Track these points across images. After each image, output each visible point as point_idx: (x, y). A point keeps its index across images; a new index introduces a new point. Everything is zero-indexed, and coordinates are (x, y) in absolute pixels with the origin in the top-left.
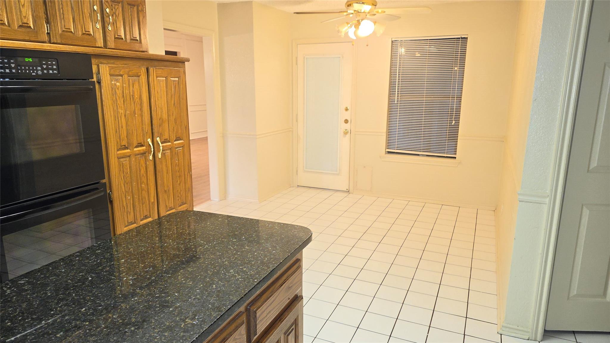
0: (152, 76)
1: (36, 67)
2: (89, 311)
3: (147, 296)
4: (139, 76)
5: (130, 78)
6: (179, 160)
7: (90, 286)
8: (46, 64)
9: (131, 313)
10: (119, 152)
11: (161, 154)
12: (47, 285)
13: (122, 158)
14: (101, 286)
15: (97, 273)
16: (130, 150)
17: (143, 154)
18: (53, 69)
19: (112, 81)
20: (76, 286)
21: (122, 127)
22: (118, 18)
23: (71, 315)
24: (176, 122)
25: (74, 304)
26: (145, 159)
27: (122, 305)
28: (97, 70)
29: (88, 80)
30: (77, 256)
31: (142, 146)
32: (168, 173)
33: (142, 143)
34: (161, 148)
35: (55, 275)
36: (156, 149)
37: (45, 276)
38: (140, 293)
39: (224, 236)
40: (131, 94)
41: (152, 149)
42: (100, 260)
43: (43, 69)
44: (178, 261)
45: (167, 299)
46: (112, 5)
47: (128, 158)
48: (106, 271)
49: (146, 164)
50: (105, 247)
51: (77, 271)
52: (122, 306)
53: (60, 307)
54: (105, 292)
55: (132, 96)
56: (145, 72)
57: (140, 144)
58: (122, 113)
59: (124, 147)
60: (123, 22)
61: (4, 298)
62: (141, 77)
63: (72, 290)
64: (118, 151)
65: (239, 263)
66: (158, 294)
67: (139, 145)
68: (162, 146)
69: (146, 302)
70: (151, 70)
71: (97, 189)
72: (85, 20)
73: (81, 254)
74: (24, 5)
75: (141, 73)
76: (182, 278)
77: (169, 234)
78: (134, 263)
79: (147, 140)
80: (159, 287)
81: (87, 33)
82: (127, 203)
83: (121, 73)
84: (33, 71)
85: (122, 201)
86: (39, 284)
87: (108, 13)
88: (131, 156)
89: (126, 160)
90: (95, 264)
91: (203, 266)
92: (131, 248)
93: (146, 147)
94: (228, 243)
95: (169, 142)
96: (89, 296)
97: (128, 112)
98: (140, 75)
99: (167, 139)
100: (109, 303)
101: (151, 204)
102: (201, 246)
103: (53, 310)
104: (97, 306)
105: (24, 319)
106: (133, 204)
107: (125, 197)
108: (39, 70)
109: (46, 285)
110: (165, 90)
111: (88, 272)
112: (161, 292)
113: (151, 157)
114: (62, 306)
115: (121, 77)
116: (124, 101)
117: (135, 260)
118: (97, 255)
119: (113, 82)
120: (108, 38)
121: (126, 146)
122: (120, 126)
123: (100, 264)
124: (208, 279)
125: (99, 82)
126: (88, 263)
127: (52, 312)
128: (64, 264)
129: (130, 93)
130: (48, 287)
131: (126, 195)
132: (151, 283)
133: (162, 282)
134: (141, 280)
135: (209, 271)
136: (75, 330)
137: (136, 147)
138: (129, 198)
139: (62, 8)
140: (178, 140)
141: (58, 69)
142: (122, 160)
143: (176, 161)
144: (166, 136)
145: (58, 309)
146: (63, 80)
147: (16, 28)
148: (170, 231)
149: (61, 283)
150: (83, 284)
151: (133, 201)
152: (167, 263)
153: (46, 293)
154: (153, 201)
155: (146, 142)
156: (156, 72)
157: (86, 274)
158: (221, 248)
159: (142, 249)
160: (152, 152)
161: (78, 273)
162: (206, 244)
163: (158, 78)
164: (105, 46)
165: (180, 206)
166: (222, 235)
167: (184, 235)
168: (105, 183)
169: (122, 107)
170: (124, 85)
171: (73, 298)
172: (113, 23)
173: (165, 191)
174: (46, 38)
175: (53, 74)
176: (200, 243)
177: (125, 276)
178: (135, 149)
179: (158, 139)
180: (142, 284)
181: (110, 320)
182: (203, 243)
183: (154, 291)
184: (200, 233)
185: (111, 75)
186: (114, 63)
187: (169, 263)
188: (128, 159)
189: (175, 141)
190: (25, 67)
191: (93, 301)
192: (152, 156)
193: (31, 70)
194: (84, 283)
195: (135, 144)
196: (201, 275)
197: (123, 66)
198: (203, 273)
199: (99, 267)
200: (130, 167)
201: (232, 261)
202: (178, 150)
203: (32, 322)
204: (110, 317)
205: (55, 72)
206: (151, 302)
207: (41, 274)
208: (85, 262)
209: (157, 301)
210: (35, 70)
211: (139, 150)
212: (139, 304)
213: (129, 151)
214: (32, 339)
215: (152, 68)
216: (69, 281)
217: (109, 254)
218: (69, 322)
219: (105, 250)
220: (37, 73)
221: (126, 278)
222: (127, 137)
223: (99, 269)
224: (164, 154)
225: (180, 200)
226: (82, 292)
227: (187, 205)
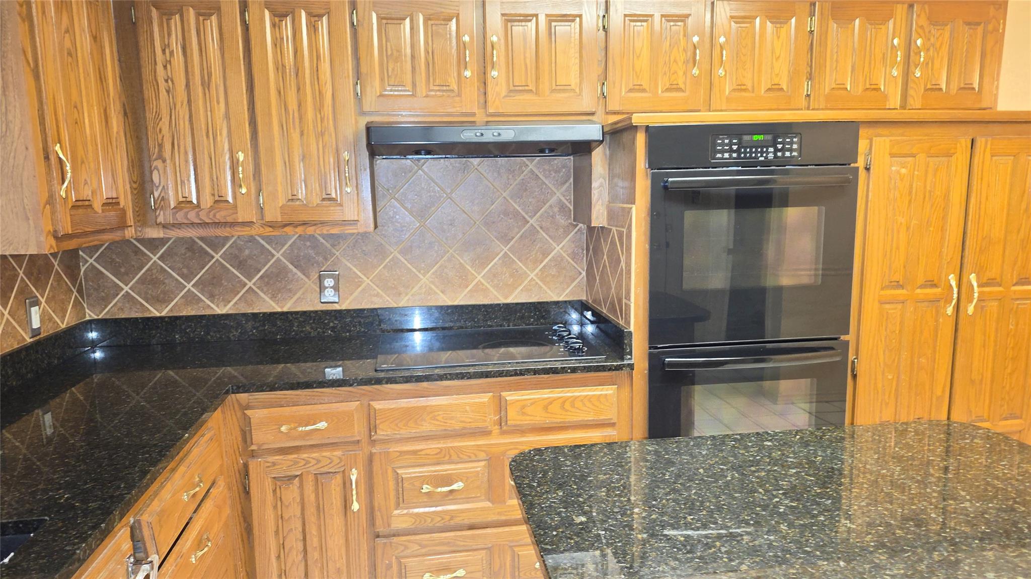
0: (982, 155)
1: (767, 147)
2: (696, 523)
3: (790, 543)
4: (949, 155)
5: (931, 159)
6: (1017, 325)
7: (722, 489)
8: (783, 143)
9: (749, 554)
10: (883, 293)
11: (975, 307)
12: (673, 463)
13: (889, 303)
14: (737, 495)
15: (743, 474)
16: (908, 291)
17: (935, 301)
18: (791, 150)
19: (891, 166)
20: (704, 481)
21: (898, 248)
22: (938, 54)
23: (672, 517)
24: (1026, 247)
25: (685, 504)
26: (937, 312)
27: (745, 537)
28: (868, 148)
29: (849, 164)
30: (735, 440)
31: (935, 286)
32: (984, 346)
33: (936, 282)
34: (976, 295)
35: (691, 455)
36: (963, 296)
37: (678, 452)
38: (784, 531)
39: (1025, 499)
40: (928, 188)
41: (955, 296)
42: (762, 457)
43: (776, 150)
44: (887, 509)
45: (820, 563)
46: (930, 32)
47: (901, 304)
48: (758, 477)
49: (937, 321)
50: (781, 440)
51: (720, 460)
52: (742, 539)
53: (668, 500)
54: (735, 506)
55: (930, 192)
56: (966, 146)
57: (930, 283)
58: (901, 223)
59: (896, 284)
60: (949, 59)
61: (619, 460)
62: (954, 158)
63: (697, 484)
64: (882, 289)
65: (1021, 567)
66: (810, 547)
67: (927, 283)
68: (979, 292)
69: (783, 550)
70: (980, 142)
71: (832, 348)
72: (872, 67)
73: (742, 439)
74: (779, 57)
75: (956, 148)
76: (871, 542)
77: (903, 456)
78: (807, 480)
79: (947, 275)
80: (819, 537)
81: (873, 87)
82: (883, 386)
83: (914, 151)
84: (762, 152)
85: (876, 379)
86: (666, 459)
87: (918, 47)
88: (908, 301)
89: (895, 309)
90: (750, 461)
91: (932, 537)
92: (820, 456)
93: (943, 290)
94: (1024, 517)
95: (1000, 286)
96: (710, 502)
97: (914, 222)
98: (954, 154)
99: (995, 279)
100: (729, 524)
101: (934, 400)
102: (955, 499)
103: (656, 500)
104: (710, 522)
105: (620, 496)
106: (897, 390)
107: (883, 374)
108: (771, 152)
109: (670, 463)
110: (1008, 181)
111: (733, 468)
112: (817, 547)
113: (950, 310)
114: (670, 499)
115: (911, 158)
116: (910, 201)
117: (813, 477)
118: (762, 448)
119: (894, 168)
120: (911, 92)
121: (901, 283)
122: (894, 245)
123: (758, 463)
124: (923, 567)
125: (867, 169)
126: (743, 454)
127: (654, 503)
128: (712, 445)
129: (925, 187)
130: (672, 467)
131: (884, 370)
132: (813, 524)
133: (831, 530)
134: (799, 512)
135: (937, 553)
136: (662, 539)
137: (921, 287)
138: (890, 377)
139: (837, 52)
140: (1023, 284)
141: (800, 150)
142: (887, 306)
143: (1011, 327)
144: (993, 272)
145: (664, 501)
146: (807, 165)
147: (763, 92)
148: (909, 452)
149: (690, 469)
150: (714, 482)
151: (897, 385)
152: (863, 504)
153: (664, 475)
154: (939, 393)
155: (944, 279)
156: (991, 145)
157: (728, 469)
158: (1000, 520)
159: (836, 464)
160: (954, 302)
161: (719, 464)
162: (968, 500)
163: (994, 158)
164: (903, 107)
165: (1006, 419)
166: (1019, 496)
167: (933, 467)
168: (847, 343)
169: (903, 212)
170: (916, 173)
171: (690, 496)
172: (927, 64)
173: (972, 382)
174: (804, 103)
175: (792, 157)
176: (955, 494)
177: (780, 496)
178: (919, 291)
179: (973, 277)
180: (798, 519)
181: (713, 549)
182: (962, 496)
183: (807, 541)
184: (970, 474)
185: (892, 155)
186: (903, 135)
187: (868, 505)
188: (900, 306)
189: (1014, 285)
190: (751, 148)
191: (711, 512)
192: (954, 307)
193: (759, 152)
194: (716, 481)
195: (921, 280)
196: (914, 553)
197: (920, 138)
198: (921, 550)
199: (752, 466)
200: (902, 323)
201: (1007, 556)
202: (1018, 304)
203: (625, 503)
204: (715, 547)
205: (795, 154)
206: (790, 554)
207: (676, 447)
208: (739, 453)
209: (800, 558)
210: (765, 152)
211: (926, 294)
212: (769, 548)
213: (904, 292)
214: (611, 526)
215: (983, 140)
216: (701, 471)
217: (779, 453)
218: (663, 526)
219: (780, 444)
220: (766, 158)
221: (778, 500)
222: (905, 267)
223: (750, 470)
224: (982, 307)
225: (1006, 407)
226: (706, 493)
227: (1023, 422)
